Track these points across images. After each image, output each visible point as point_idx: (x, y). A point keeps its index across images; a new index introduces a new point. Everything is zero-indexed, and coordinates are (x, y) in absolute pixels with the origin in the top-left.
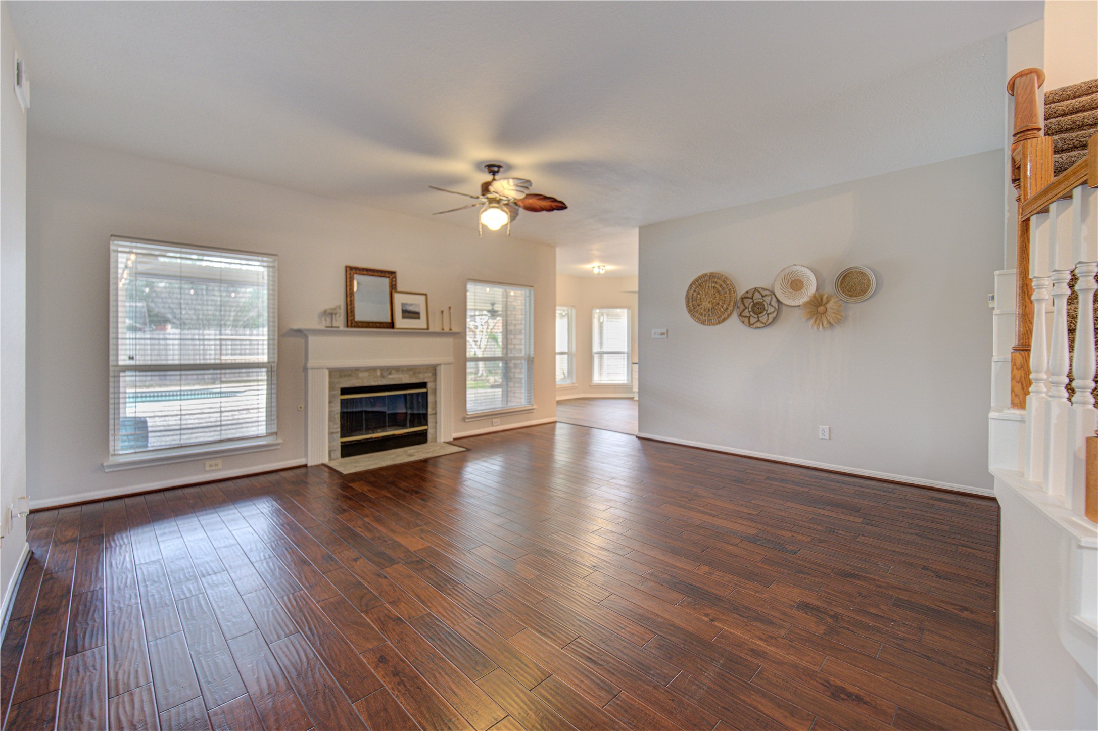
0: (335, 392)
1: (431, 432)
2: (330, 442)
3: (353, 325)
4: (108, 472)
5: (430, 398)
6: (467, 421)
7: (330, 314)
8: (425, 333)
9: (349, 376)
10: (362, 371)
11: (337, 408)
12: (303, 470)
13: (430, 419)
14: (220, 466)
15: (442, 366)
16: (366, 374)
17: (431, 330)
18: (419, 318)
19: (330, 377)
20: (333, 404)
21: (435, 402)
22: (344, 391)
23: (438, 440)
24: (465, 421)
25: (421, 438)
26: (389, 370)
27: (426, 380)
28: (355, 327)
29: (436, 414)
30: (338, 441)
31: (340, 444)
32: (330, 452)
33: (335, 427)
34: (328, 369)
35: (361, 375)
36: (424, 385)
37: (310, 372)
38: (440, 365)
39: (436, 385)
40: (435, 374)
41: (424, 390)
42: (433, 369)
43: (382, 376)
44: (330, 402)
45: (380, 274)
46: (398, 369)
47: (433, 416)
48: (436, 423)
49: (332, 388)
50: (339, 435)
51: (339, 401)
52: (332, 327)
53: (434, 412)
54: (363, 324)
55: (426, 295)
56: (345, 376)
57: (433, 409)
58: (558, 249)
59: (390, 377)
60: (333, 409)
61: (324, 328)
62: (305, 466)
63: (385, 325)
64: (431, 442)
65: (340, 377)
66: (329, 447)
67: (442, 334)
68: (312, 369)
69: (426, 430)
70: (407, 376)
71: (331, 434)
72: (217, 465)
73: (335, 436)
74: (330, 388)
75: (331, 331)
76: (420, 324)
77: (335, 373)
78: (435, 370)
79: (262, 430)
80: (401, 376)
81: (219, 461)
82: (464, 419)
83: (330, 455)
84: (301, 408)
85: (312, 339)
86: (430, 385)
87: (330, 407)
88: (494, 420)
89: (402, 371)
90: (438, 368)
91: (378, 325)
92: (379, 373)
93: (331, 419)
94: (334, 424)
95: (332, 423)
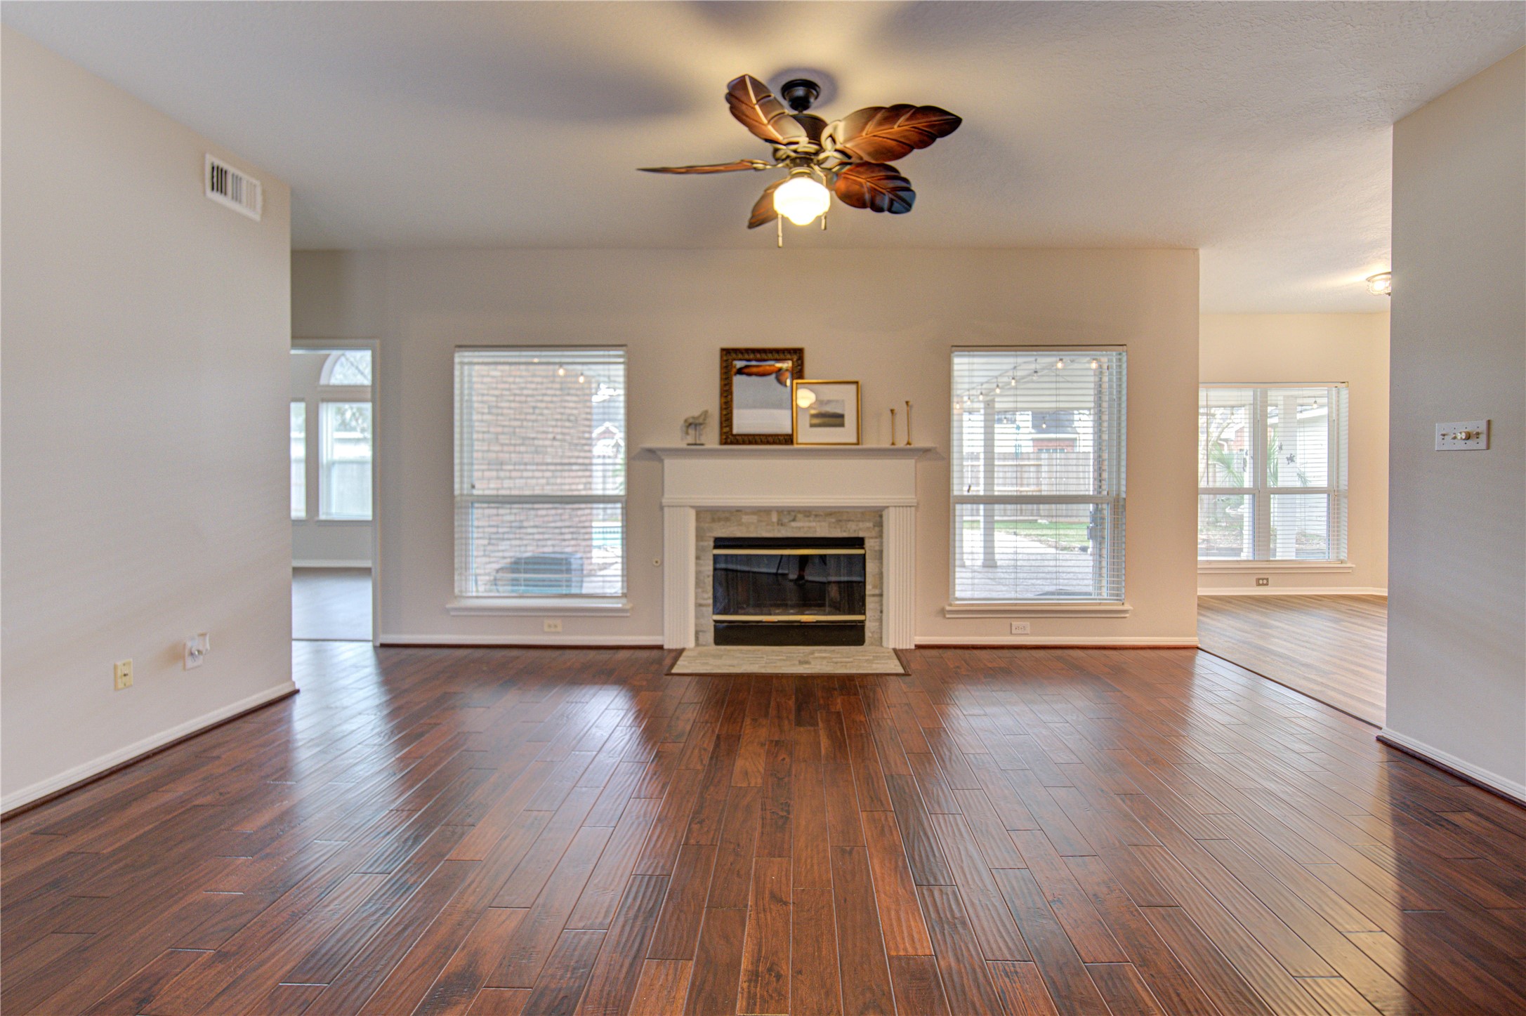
0: (705, 544)
1: (870, 627)
2: (697, 617)
3: (729, 440)
4: (454, 616)
5: (871, 567)
6: (948, 616)
7: (693, 425)
8: (856, 450)
9: (727, 519)
10: (746, 514)
11: (708, 568)
12: (655, 653)
13: (870, 603)
14: (559, 629)
15: (891, 510)
16: (754, 518)
17: (869, 444)
18: (842, 425)
19: (698, 519)
20: (701, 562)
21: (881, 575)
22: (720, 543)
23: (885, 644)
24: (944, 617)
25: (853, 635)
26: (792, 513)
27: (861, 535)
28: (732, 443)
29: (881, 595)
30: (710, 618)
31: (713, 623)
32: (697, 633)
33: (706, 596)
34: (692, 507)
35: (745, 519)
36: (858, 542)
37: (666, 510)
38: (887, 507)
39: (881, 543)
40: (879, 524)
41: (860, 552)
42: (877, 516)
43: (780, 523)
44: (698, 558)
45: (776, 356)
46: (808, 512)
47: (876, 599)
48: (881, 612)
49: (700, 537)
50: (710, 609)
51: (711, 558)
52: (696, 444)
53: (877, 592)
54: (746, 438)
55: (857, 383)
56: (719, 520)
57: (874, 587)
58: (1203, 253)
59: (793, 524)
60: (702, 569)
61: (684, 446)
62: (660, 648)
63: (782, 438)
64: (872, 644)
65: (713, 520)
66: (696, 625)
67: (892, 452)
68: (669, 506)
69: (863, 622)
70: (825, 524)
71: (699, 606)
72: (556, 626)
73: (704, 609)
74: (697, 536)
75: (695, 450)
76: (845, 434)
77: (706, 515)
78: (881, 516)
79: (616, 587)
80: (813, 524)
81: (558, 622)
82: (943, 612)
83: (697, 638)
84: (657, 562)
85: (668, 463)
86: (869, 544)
87: (697, 564)
88: (1015, 623)
89: (816, 516)
90: (885, 514)
91: (770, 439)
92: (774, 518)
93: (699, 583)
94: (703, 592)
95: (700, 590)
